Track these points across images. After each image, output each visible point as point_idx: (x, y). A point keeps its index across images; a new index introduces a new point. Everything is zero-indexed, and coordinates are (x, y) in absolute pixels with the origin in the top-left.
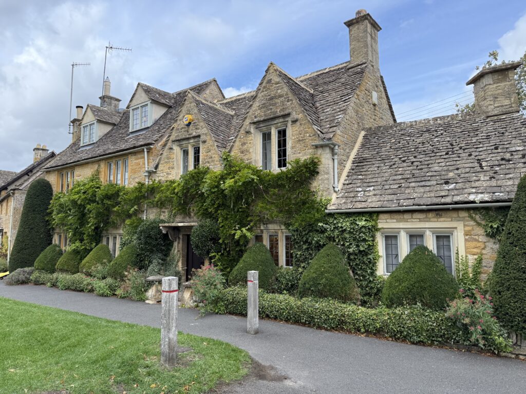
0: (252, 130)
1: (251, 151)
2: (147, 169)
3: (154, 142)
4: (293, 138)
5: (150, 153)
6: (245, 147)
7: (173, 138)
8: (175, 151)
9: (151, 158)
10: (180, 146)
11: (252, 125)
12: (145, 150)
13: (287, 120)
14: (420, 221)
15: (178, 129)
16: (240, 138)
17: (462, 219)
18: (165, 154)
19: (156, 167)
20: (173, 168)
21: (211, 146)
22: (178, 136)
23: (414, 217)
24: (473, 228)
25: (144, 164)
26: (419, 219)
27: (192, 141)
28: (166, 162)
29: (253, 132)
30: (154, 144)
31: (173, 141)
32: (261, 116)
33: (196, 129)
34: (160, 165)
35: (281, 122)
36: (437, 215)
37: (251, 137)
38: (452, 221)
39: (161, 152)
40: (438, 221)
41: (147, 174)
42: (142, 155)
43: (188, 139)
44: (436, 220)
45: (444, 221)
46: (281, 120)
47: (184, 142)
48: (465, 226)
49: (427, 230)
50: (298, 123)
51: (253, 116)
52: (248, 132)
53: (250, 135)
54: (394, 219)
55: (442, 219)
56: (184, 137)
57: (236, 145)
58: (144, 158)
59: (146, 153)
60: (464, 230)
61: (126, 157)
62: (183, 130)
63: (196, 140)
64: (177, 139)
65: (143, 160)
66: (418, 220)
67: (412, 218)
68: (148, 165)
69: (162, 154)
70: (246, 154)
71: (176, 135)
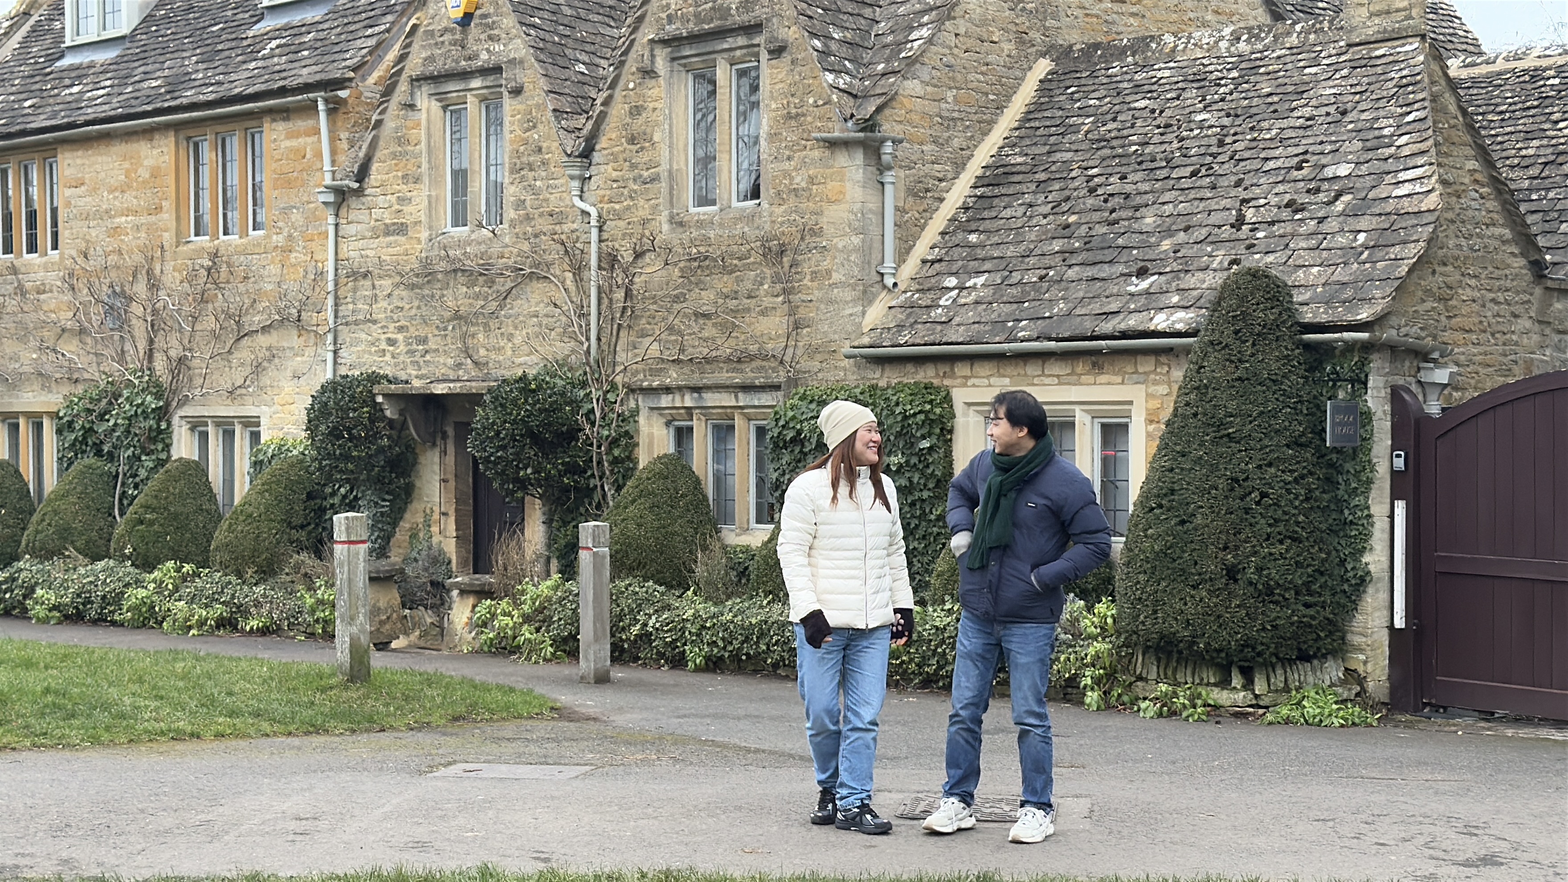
0: (661, 65)
1: (656, 138)
2: (328, 181)
3: (352, 74)
4: (774, 106)
5: (340, 117)
6: (641, 120)
7: (414, 65)
8: (424, 116)
9: (344, 135)
10: (440, 96)
11: (660, 46)
12: (321, 106)
13: (756, 41)
14: (1059, 384)
15: (430, 34)
16: (627, 89)
17: (1142, 378)
18: (390, 125)
19: (362, 174)
20: (417, 180)
21: (538, 106)
22: (431, 59)
23: (1046, 372)
24: (1162, 403)
25: (319, 155)
26: (1058, 376)
27: (476, 83)
28: (394, 156)
29: (662, 73)
30: (350, 80)
31: (417, 81)
32: (685, 19)
33: (491, 38)
34: (375, 167)
35: (741, 48)
36: (1094, 365)
37: (656, 91)
38: (1123, 383)
39: (375, 117)
40: (1095, 384)
41: (331, 198)
42: (311, 123)
43: (465, 75)
44: (1090, 379)
45: (1109, 384)
46: (741, 41)
47: (451, 86)
48: (1149, 396)
49: (1077, 409)
50: (786, 58)
51: (664, 15)
52: (648, 73)
53: (653, 82)
54: (1004, 376)
55: (1103, 378)
56: (450, 65)
57: (614, 112)
58: (318, 132)
59: (323, 116)
60: (1147, 409)
61: (254, 123)
62: (447, 37)
63: (490, 81)
64: (431, 69)
65: (315, 138)
66: (1056, 381)
67: (1043, 375)
68: (333, 163)
69: (379, 123)
70: (642, 148)
71: (424, 55)
